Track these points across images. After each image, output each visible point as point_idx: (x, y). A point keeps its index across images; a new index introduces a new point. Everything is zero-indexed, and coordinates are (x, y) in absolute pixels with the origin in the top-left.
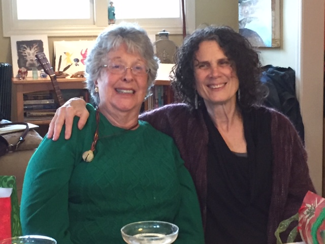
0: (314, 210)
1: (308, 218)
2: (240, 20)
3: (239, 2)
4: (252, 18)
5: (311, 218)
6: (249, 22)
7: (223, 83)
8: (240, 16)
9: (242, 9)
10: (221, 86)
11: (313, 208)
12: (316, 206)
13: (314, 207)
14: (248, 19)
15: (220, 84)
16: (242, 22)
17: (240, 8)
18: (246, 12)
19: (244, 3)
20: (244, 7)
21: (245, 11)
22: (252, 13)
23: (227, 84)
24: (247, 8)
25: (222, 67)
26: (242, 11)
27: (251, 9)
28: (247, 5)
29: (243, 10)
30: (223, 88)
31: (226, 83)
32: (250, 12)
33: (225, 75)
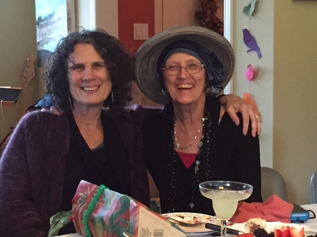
0: (86, 199)
1: (81, 206)
2: (38, 41)
3: (37, 24)
4: (50, 39)
5: (83, 206)
6: (47, 43)
7: (97, 86)
8: (38, 37)
9: (40, 30)
10: (95, 88)
11: (85, 196)
12: (89, 194)
13: (87, 195)
14: (46, 40)
15: (94, 86)
16: (40, 43)
17: (38, 30)
18: (44, 33)
19: (42, 25)
20: (42, 29)
21: (42, 33)
22: (49, 34)
23: (101, 87)
24: (45, 30)
25: (97, 70)
26: (39, 32)
27: (48, 30)
28: (45, 27)
29: (41, 32)
30: (97, 90)
31: (99, 86)
32: (47, 33)
33: (99, 78)
